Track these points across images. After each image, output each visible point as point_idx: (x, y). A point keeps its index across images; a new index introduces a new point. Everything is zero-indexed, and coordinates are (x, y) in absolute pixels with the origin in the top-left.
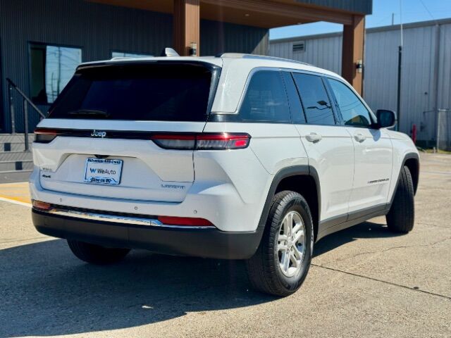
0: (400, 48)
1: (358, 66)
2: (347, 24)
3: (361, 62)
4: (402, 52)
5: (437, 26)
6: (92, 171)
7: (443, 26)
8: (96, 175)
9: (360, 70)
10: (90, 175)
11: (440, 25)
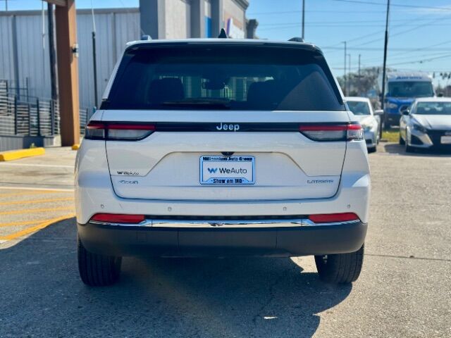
0: (94, 35)
1: (74, 51)
2: (60, 4)
3: (77, 46)
4: (95, 37)
5: (112, 14)
6: (211, 171)
7: (117, 15)
8: (218, 175)
9: (77, 55)
10: (208, 176)
11: (115, 13)
